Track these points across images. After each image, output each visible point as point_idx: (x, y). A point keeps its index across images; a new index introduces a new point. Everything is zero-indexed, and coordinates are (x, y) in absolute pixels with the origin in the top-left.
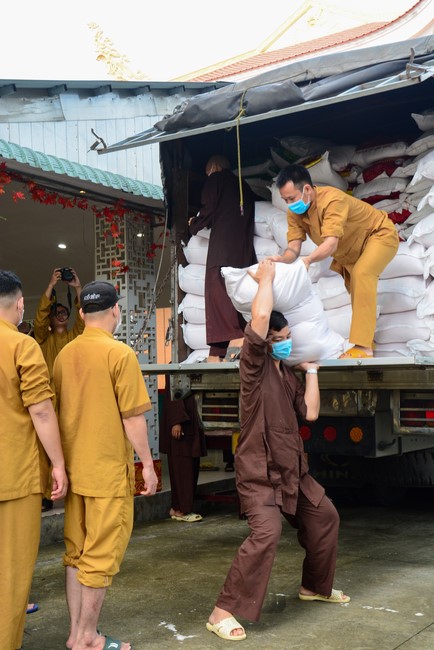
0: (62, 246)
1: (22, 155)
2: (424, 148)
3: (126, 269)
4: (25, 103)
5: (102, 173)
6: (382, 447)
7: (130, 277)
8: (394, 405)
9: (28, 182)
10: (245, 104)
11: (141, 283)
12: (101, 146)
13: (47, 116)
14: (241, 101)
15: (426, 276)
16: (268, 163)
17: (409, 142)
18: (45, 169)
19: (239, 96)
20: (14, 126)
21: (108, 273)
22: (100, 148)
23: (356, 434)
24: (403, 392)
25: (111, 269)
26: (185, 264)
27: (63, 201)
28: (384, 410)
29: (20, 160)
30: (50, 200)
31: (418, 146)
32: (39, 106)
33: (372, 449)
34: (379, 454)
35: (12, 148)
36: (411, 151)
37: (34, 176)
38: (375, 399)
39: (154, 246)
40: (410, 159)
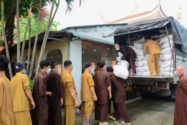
0: (95, 50)
1: (91, 38)
2: (161, 36)
3: (107, 56)
4: (91, 29)
5: (104, 40)
6: (154, 91)
7: (108, 58)
8: (156, 84)
9: (91, 42)
10: (130, 29)
11: (109, 59)
12: (104, 36)
13: (94, 31)
14: (129, 29)
15: (163, 60)
16: (133, 38)
17: (159, 35)
18: (94, 40)
19: (129, 28)
20: (89, 33)
21: (104, 57)
22: (104, 37)
23: (149, 88)
24: (158, 81)
25: (104, 56)
26: (118, 56)
27: (97, 45)
28: (154, 84)
29: (90, 39)
30: (95, 45)
31: (160, 36)
32: (93, 29)
33: (152, 91)
34: (153, 92)
35: (89, 37)
36: (159, 37)
37: (92, 41)
38: (153, 82)
39: (112, 52)
40: (159, 38)
